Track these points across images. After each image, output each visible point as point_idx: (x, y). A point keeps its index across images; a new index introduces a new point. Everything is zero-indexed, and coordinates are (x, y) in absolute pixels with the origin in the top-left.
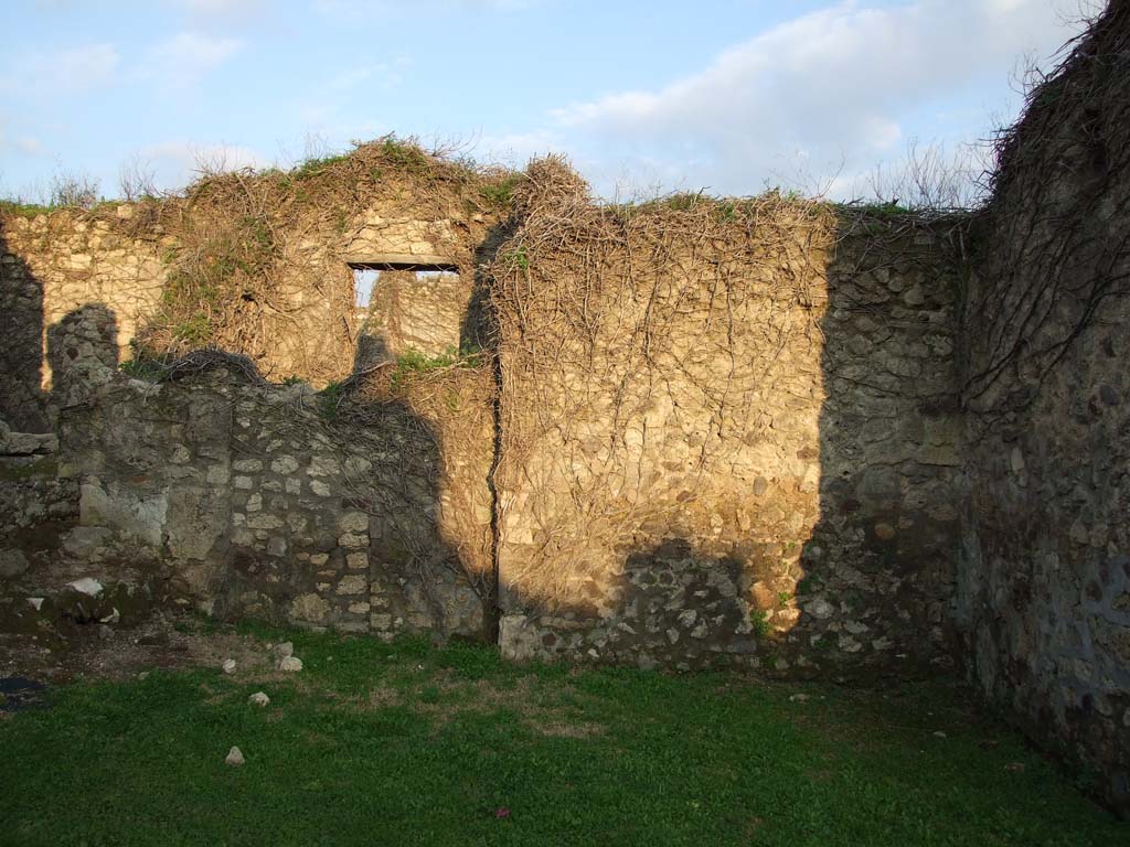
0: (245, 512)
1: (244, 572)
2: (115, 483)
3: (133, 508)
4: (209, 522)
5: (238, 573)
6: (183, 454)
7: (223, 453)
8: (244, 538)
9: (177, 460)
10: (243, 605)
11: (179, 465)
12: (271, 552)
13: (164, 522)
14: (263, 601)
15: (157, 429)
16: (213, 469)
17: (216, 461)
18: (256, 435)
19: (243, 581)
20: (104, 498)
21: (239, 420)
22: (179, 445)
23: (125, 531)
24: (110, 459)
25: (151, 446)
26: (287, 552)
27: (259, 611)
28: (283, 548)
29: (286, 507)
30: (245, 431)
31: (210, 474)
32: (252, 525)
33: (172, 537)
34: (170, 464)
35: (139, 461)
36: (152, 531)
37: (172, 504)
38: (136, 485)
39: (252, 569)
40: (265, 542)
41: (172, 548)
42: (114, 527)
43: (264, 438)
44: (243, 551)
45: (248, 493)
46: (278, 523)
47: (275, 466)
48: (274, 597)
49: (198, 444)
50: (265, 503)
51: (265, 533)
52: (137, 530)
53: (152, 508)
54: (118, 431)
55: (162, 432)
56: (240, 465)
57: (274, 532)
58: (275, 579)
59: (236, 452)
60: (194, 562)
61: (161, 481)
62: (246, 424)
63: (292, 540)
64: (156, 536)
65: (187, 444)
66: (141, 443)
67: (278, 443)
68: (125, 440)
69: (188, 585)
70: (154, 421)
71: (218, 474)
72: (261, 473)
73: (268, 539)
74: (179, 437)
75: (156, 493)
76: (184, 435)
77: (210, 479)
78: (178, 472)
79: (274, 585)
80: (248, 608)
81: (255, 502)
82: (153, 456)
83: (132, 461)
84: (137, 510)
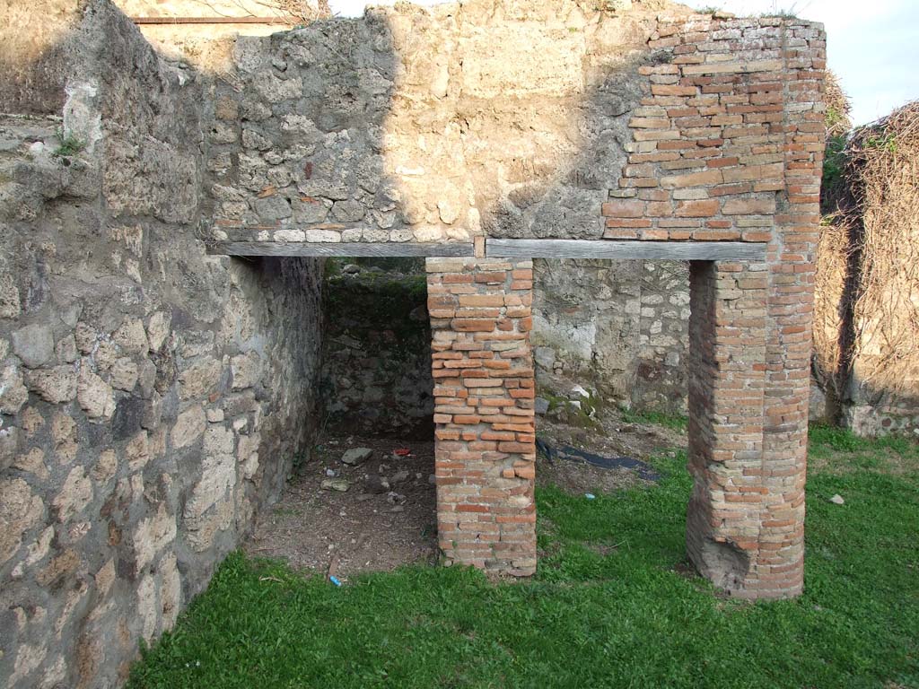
0: (649, 334)
1: (646, 377)
2: (554, 314)
3: (570, 332)
4: (631, 342)
5: (642, 379)
6: (607, 292)
7: (636, 290)
8: (648, 353)
9: (602, 296)
10: (644, 402)
11: (603, 300)
12: (668, 363)
13: (593, 343)
14: (660, 399)
15: (587, 272)
16: (630, 303)
17: (632, 297)
18: (658, 277)
19: (644, 385)
20: (547, 325)
21: (646, 266)
22: (604, 285)
23: (563, 350)
24: (551, 297)
25: (581, 287)
26: (680, 363)
27: (656, 405)
28: (677, 360)
29: (680, 330)
30: (651, 273)
31: (627, 306)
32: (654, 343)
33: (600, 353)
34: (596, 299)
35: (572, 297)
36: (584, 350)
37: (599, 328)
38: (569, 315)
39: (651, 375)
40: (664, 356)
41: (599, 362)
42: (555, 347)
43: (665, 279)
44: (647, 363)
45: (652, 320)
46: (674, 342)
47: (673, 300)
48: (670, 396)
49: (618, 284)
50: (665, 327)
51: (664, 349)
52: (572, 349)
53: (584, 332)
54: (556, 275)
55: (591, 275)
56: (647, 299)
57: (671, 348)
58: (669, 383)
59: (645, 289)
60: (617, 371)
61: (589, 312)
62: (651, 269)
63: (684, 355)
64: (587, 354)
65: (610, 284)
66: (574, 283)
67: (675, 283)
68: (561, 281)
69: (613, 389)
70: (585, 267)
71: (632, 306)
72: (662, 305)
73: (666, 354)
74: (604, 279)
75: (586, 321)
76: (607, 278)
77: (628, 310)
78: (603, 306)
79: (668, 387)
80: (649, 404)
81: (656, 327)
82: (582, 293)
83: (566, 297)
84: (573, 334)
